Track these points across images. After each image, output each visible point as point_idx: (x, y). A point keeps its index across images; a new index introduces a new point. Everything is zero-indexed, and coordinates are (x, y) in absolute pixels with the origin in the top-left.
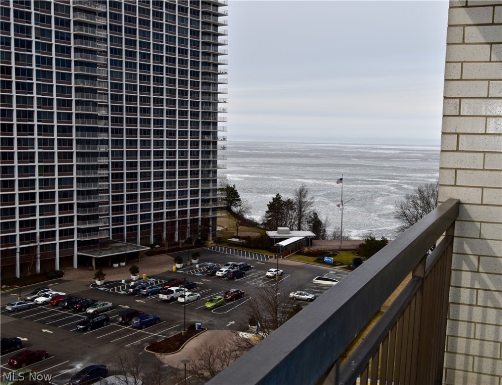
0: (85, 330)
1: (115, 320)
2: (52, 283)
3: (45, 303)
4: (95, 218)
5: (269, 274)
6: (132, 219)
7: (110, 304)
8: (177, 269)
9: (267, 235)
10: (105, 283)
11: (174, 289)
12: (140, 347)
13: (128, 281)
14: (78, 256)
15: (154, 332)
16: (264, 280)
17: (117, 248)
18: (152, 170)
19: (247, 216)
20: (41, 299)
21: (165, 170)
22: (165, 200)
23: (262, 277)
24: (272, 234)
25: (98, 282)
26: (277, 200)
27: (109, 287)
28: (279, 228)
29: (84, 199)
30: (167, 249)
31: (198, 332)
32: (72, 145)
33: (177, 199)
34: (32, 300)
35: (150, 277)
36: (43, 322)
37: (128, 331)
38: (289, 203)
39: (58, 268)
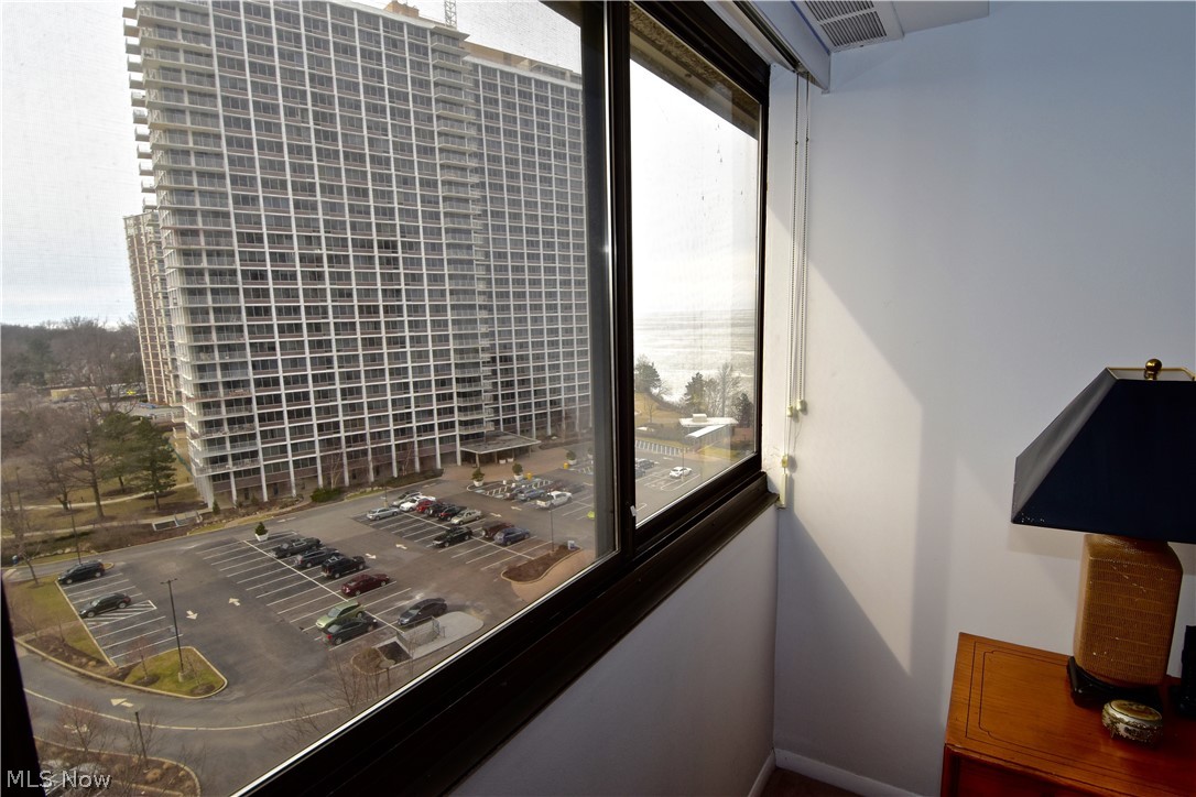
0: (442, 546)
1: (478, 534)
2: (428, 483)
3: (412, 509)
4: (478, 408)
5: (673, 473)
6: (526, 407)
7: (479, 513)
8: (570, 466)
9: (679, 424)
10: (484, 484)
11: (554, 494)
12: (496, 571)
13: (510, 482)
14: (462, 452)
15: (519, 550)
16: (667, 481)
17: (505, 441)
18: (546, 351)
19: (666, 398)
20: (407, 505)
21: (561, 350)
22: (563, 385)
23: (665, 477)
24: (685, 422)
25: (476, 484)
26: (697, 380)
27: (486, 489)
28: (695, 415)
29: (465, 387)
30: (564, 441)
31: (569, 552)
32: (447, 326)
33: (577, 383)
34: (398, 507)
35: (536, 477)
36: (401, 534)
37: (491, 548)
38: (711, 383)
39: (439, 466)
